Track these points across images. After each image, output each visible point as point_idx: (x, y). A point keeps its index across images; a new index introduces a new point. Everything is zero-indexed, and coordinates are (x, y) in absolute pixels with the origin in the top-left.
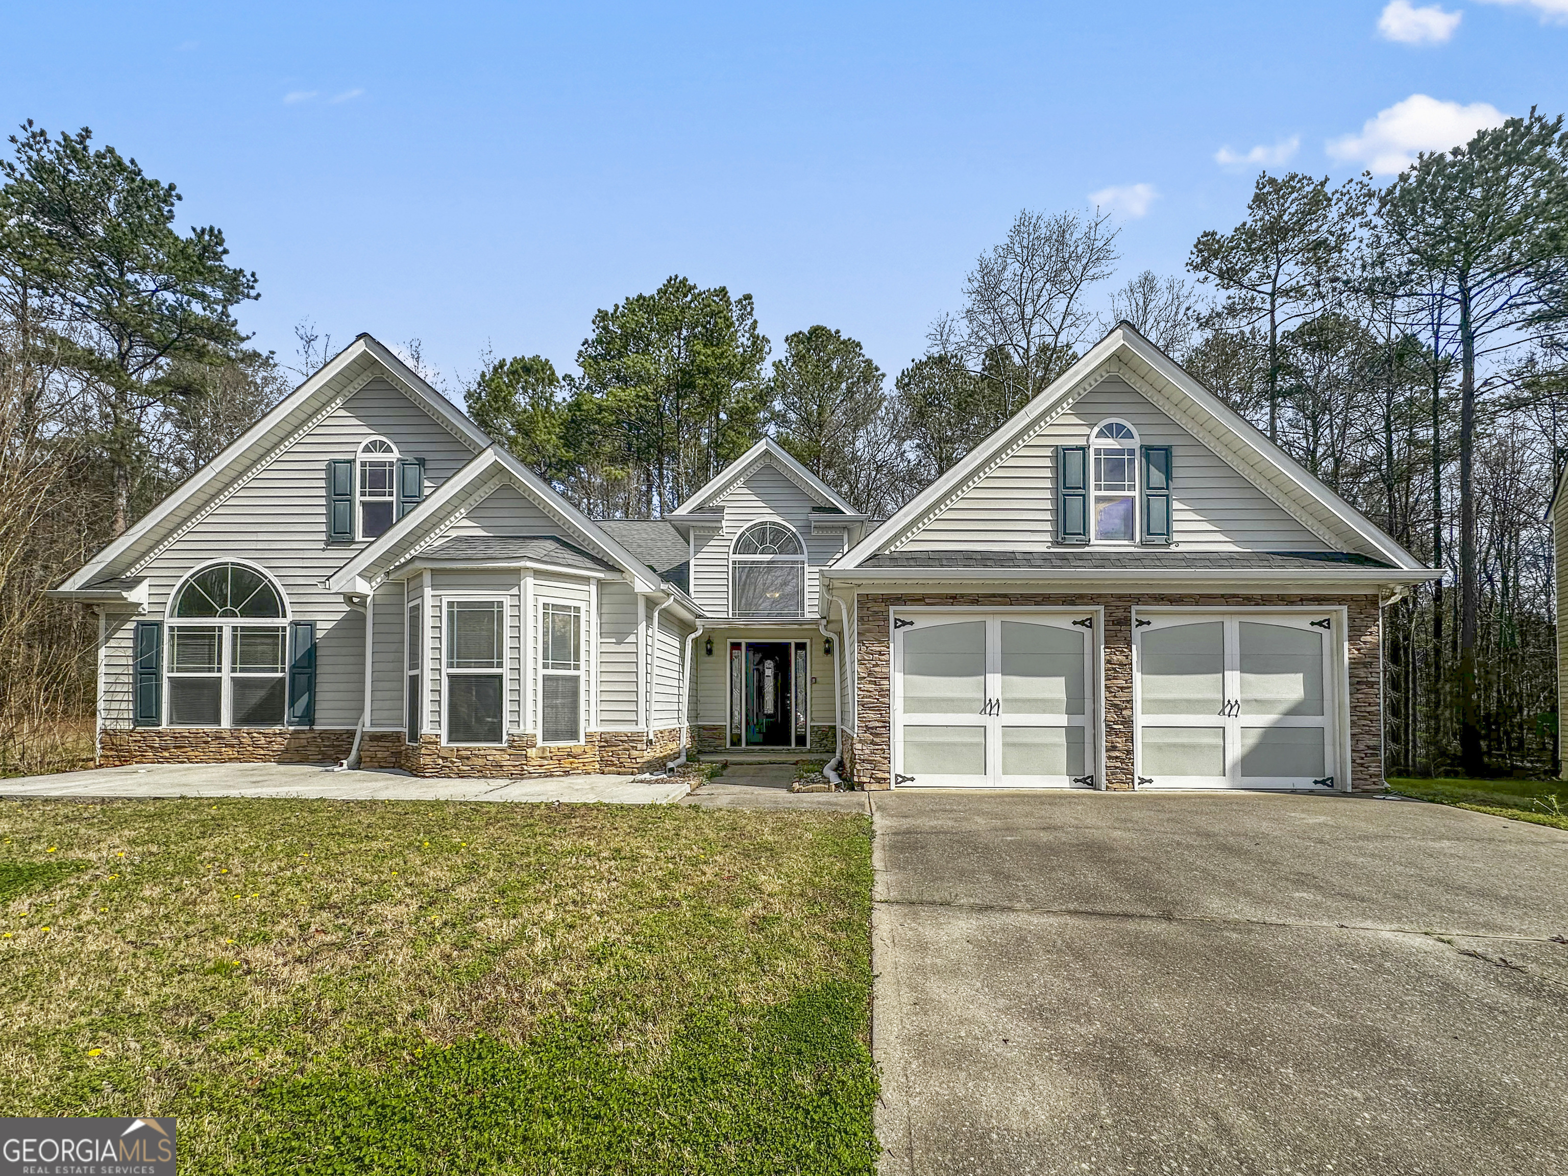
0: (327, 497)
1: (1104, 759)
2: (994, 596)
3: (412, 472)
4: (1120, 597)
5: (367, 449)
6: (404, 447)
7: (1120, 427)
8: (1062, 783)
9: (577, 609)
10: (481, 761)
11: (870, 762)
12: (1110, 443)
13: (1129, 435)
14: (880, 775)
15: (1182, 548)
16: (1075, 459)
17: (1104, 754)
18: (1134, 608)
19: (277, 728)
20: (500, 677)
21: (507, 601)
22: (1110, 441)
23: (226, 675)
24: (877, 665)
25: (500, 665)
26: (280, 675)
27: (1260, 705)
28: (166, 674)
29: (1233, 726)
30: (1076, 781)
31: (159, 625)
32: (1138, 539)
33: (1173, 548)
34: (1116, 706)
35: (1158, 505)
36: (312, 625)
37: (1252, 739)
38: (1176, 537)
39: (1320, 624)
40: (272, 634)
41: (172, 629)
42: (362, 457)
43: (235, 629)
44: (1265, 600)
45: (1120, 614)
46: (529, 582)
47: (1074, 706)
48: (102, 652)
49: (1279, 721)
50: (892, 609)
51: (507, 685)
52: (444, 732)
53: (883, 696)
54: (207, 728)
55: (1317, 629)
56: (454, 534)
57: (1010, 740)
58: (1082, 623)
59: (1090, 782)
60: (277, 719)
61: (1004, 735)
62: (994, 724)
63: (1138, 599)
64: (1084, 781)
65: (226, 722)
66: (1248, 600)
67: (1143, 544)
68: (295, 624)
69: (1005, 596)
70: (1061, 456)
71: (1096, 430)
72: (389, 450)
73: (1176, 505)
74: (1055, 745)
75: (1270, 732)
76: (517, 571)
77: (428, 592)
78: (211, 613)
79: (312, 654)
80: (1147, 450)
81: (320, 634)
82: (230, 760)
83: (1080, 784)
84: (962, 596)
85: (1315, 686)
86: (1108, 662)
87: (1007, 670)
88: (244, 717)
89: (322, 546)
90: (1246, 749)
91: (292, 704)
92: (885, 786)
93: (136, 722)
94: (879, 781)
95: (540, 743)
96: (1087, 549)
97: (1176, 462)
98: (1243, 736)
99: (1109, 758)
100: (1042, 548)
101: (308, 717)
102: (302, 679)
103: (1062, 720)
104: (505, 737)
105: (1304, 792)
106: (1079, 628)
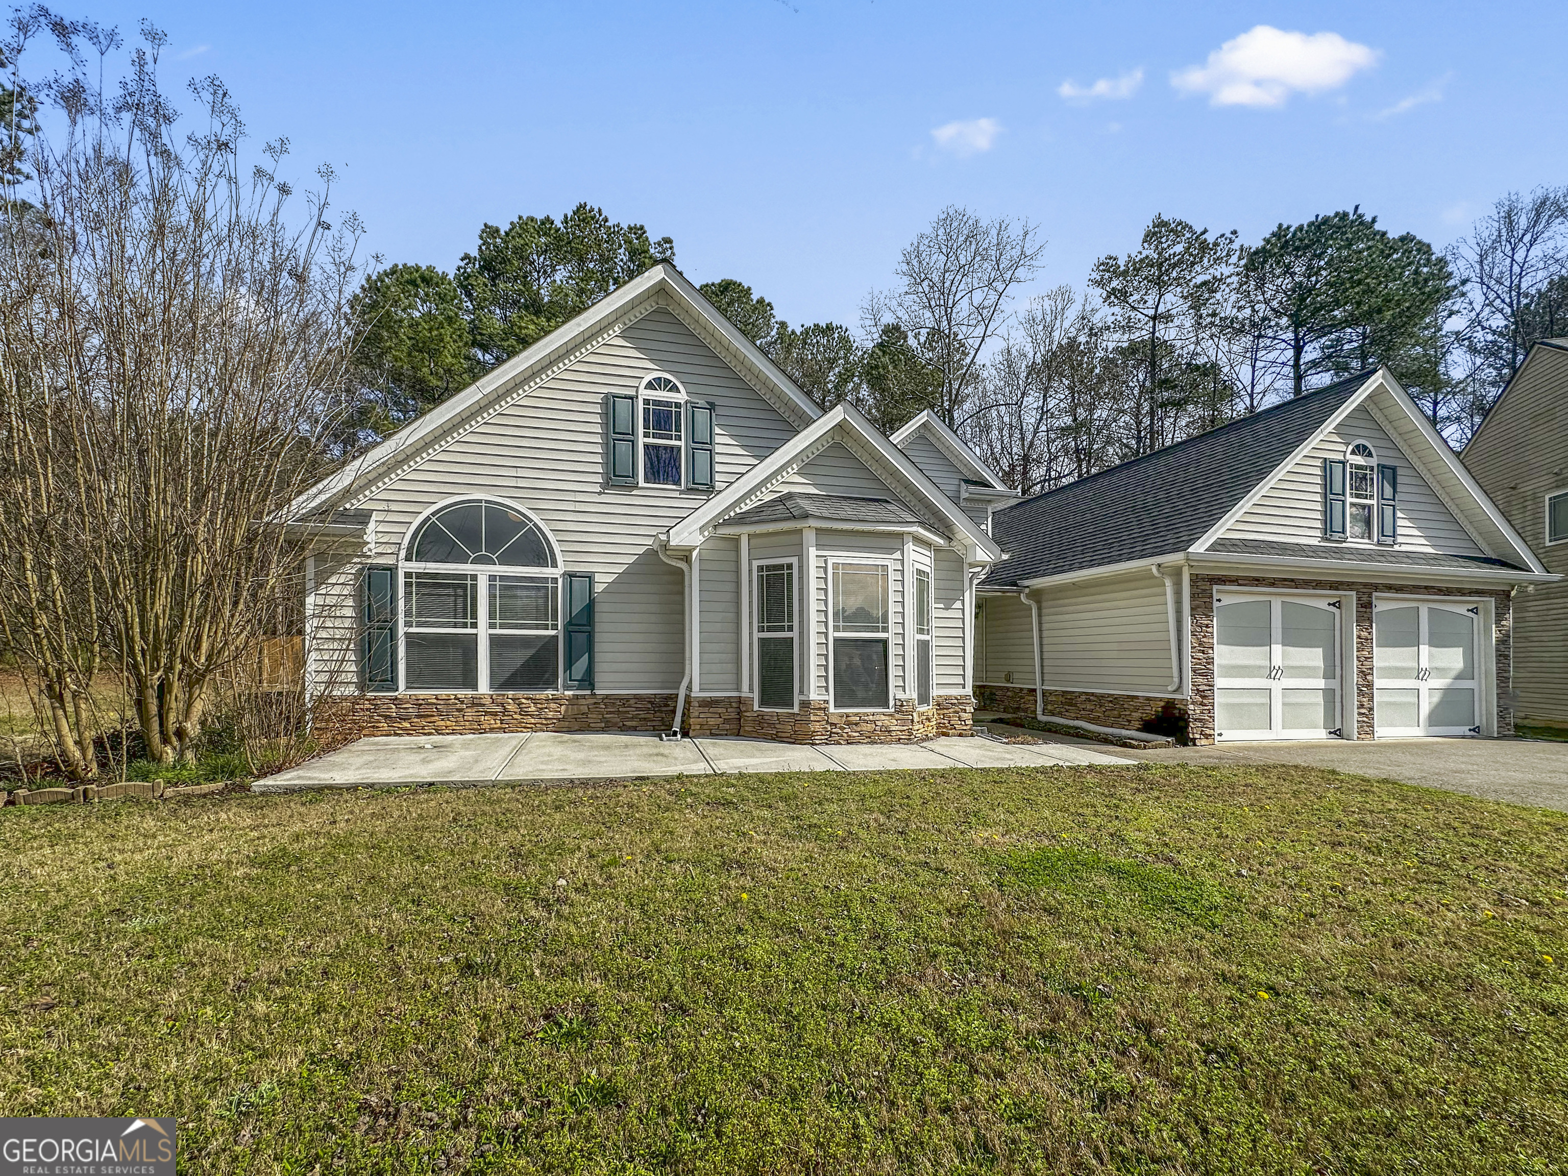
0: (605, 435)
1: (1356, 716)
2: (1285, 580)
3: (702, 416)
4: (1365, 585)
5: (650, 386)
6: (693, 389)
7: (1365, 448)
8: (1320, 735)
10: (870, 727)
11: (1200, 720)
12: (1359, 460)
13: (1370, 455)
14: (1208, 732)
15: (1404, 548)
16: (1337, 471)
17: (1356, 711)
18: (1375, 594)
19: (550, 693)
20: (886, 642)
21: (891, 566)
22: (1359, 458)
23: (483, 632)
24: (1204, 637)
25: (887, 630)
26: (553, 633)
27: (1441, 672)
28: (401, 630)
29: (1424, 688)
30: (1330, 733)
31: (392, 570)
32: (1376, 540)
33: (1396, 548)
34: (1362, 672)
35: (1388, 511)
36: (590, 577)
37: (1436, 698)
38: (1400, 539)
39: (1472, 611)
40: (540, 586)
41: (408, 575)
42: (644, 393)
43: (492, 578)
44: (1448, 592)
45: (1365, 598)
46: (910, 546)
47: (1329, 674)
48: (310, 600)
49: (1451, 684)
50: (1215, 587)
51: (893, 650)
52: (832, 698)
53: (1208, 663)
54: (461, 693)
55: (1469, 614)
57: (1287, 700)
58: (1334, 604)
59: (1338, 733)
60: (551, 683)
61: (1284, 696)
62: (1277, 686)
63: (1376, 587)
64: (1334, 733)
65: (484, 686)
66: (1440, 591)
67: (1379, 543)
68: (570, 576)
69: (1292, 580)
70: (1327, 466)
71: (1350, 448)
72: (675, 389)
73: (1399, 514)
74: (1315, 704)
75: (1447, 692)
76: (901, 535)
77: (813, 551)
78: (463, 559)
79: (590, 608)
80: (1382, 468)
81: (599, 588)
82: (492, 730)
83: (1333, 736)
84: (1264, 579)
85: (1469, 658)
86: (1359, 637)
87: (1287, 642)
88: (501, 682)
89: (598, 489)
90: (1431, 706)
91: (569, 665)
92: (1211, 741)
93: (361, 686)
94: (1207, 736)
95: (916, 707)
96: (1344, 545)
97: (1400, 479)
98: (1430, 696)
99: (1359, 714)
100: (1314, 542)
101: (588, 681)
102: (580, 638)
103: (1321, 683)
104: (892, 702)
105: (1463, 737)
106: (1332, 609)
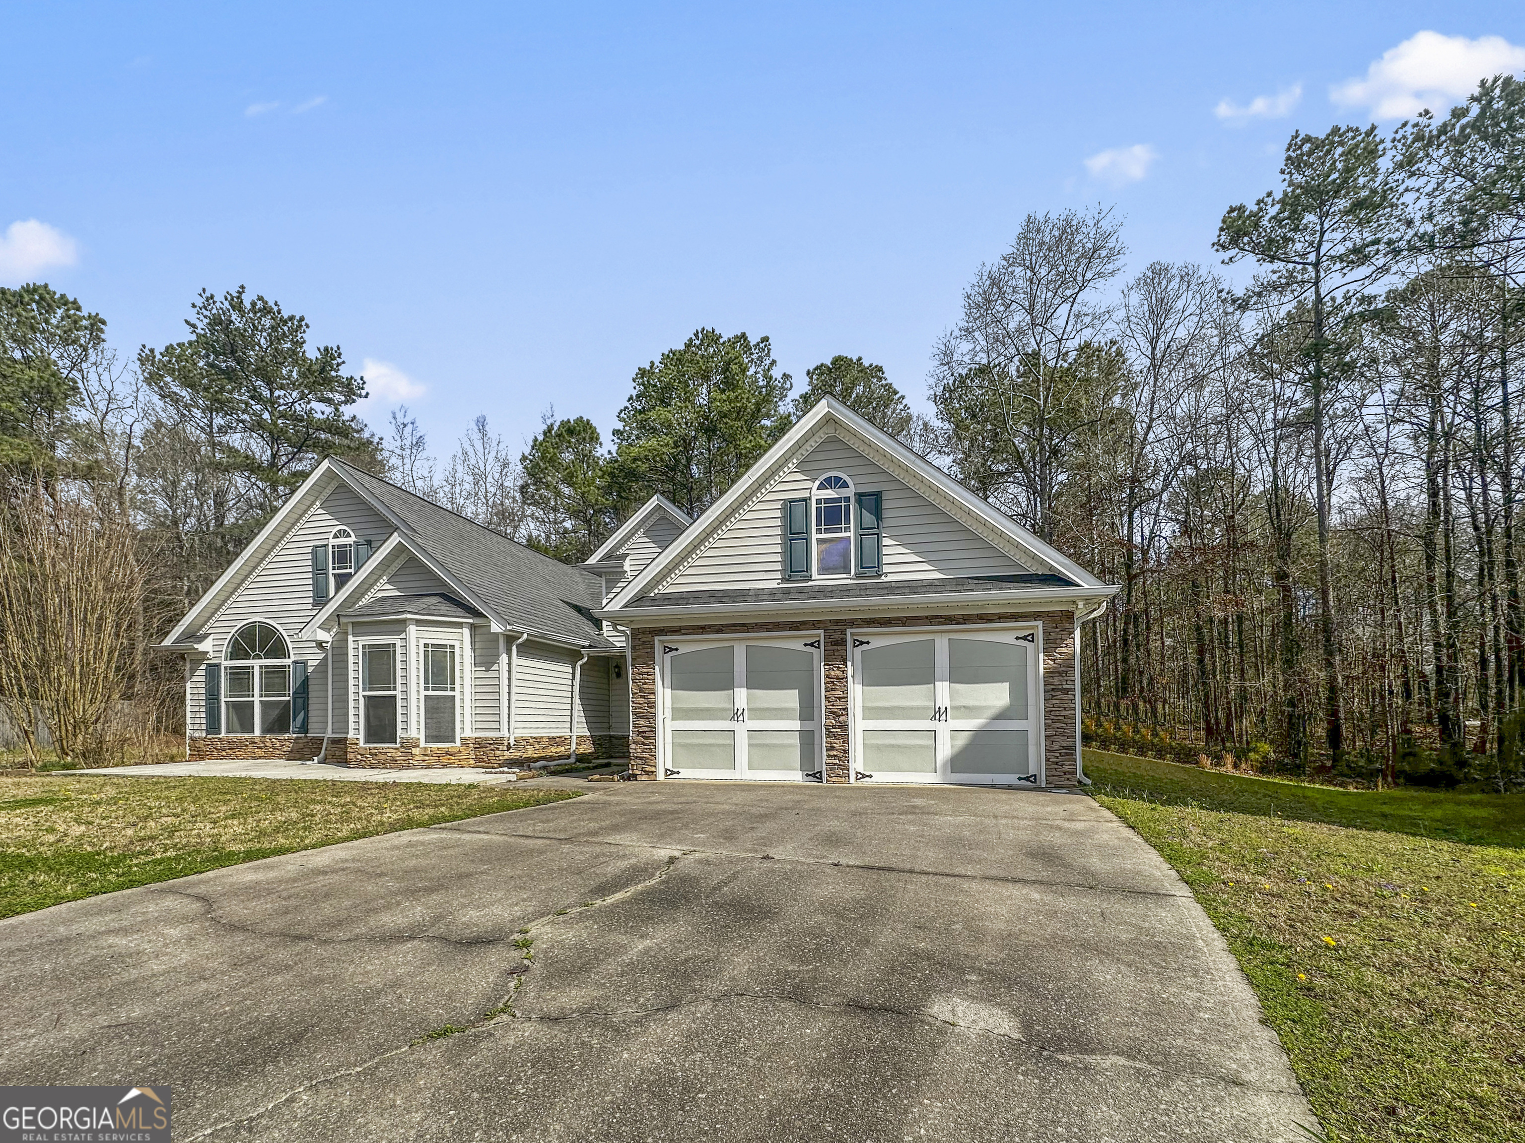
0: (313, 572)
1: (825, 757)
2: (734, 625)
4: (837, 622)
5: (336, 536)
6: (358, 533)
7: (838, 479)
8: (796, 776)
9: (452, 647)
10: (383, 757)
11: (641, 758)
12: (829, 493)
13: (845, 485)
14: (648, 769)
15: (890, 578)
16: (800, 508)
17: (825, 753)
18: (849, 631)
19: (286, 736)
20: (395, 697)
21: (399, 643)
22: (830, 491)
23: (257, 699)
24: (645, 683)
25: (395, 689)
26: (287, 698)
27: (968, 711)
28: (223, 699)
29: (943, 729)
30: (808, 775)
31: (218, 665)
32: (853, 573)
33: (884, 579)
34: (834, 713)
35: (869, 541)
36: (306, 663)
37: (962, 741)
38: (886, 569)
39: (1025, 638)
40: (282, 670)
41: (226, 668)
42: (333, 542)
43: (261, 667)
44: (966, 619)
45: (837, 636)
46: (412, 629)
47: (807, 712)
48: (188, 685)
49: (987, 724)
50: (657, 638)
51: (399, 703)
52: (361, 736)
53: (650, 707)
54: (246, 736)
55: (1021, 642)
56: (379, 595)
57: (754, 742)
58: (810, 644)
59: (817, 776)
60: (287, 730)
61: (749, 737)
62: (741, 729)
63: (852, 623)
64: (814, 775)
65: (257, 732)
66: (949, 620)
67: (858, 576)
68: (295, 662)
69: (743, 625)
70: (789, 507)
71: (817, 483)
72: (349, 535)
73: (886, 541)
74: (790, 746)
75: (979, 735)
76: (404, 621)
77: (351, 638)
78: (247, 656)
79: (306, 682)
80: (859, 496)
81: (310, 670)
82: (260, 757)
83: (811, 778)
84: (710, 626)
85: (1019, 693)
86: (827, 676)
87: (750, 685)
88: (268, 729)
89: (310, 607)
90: (956, 750)
91: (294, 720)
92: (652, 777)
93: (207, 732)
94: (647, 773)
95: (422, 744)
96: (810, 583)
97: (885, 505)
98: (952, 738)
99: (829, 756)
100: (774, 585)
101: (304, 728)
102: (300, 701)
103: (796, 725)
104: (398, 740)
105: (1010, 787)
106: (809, 649)
